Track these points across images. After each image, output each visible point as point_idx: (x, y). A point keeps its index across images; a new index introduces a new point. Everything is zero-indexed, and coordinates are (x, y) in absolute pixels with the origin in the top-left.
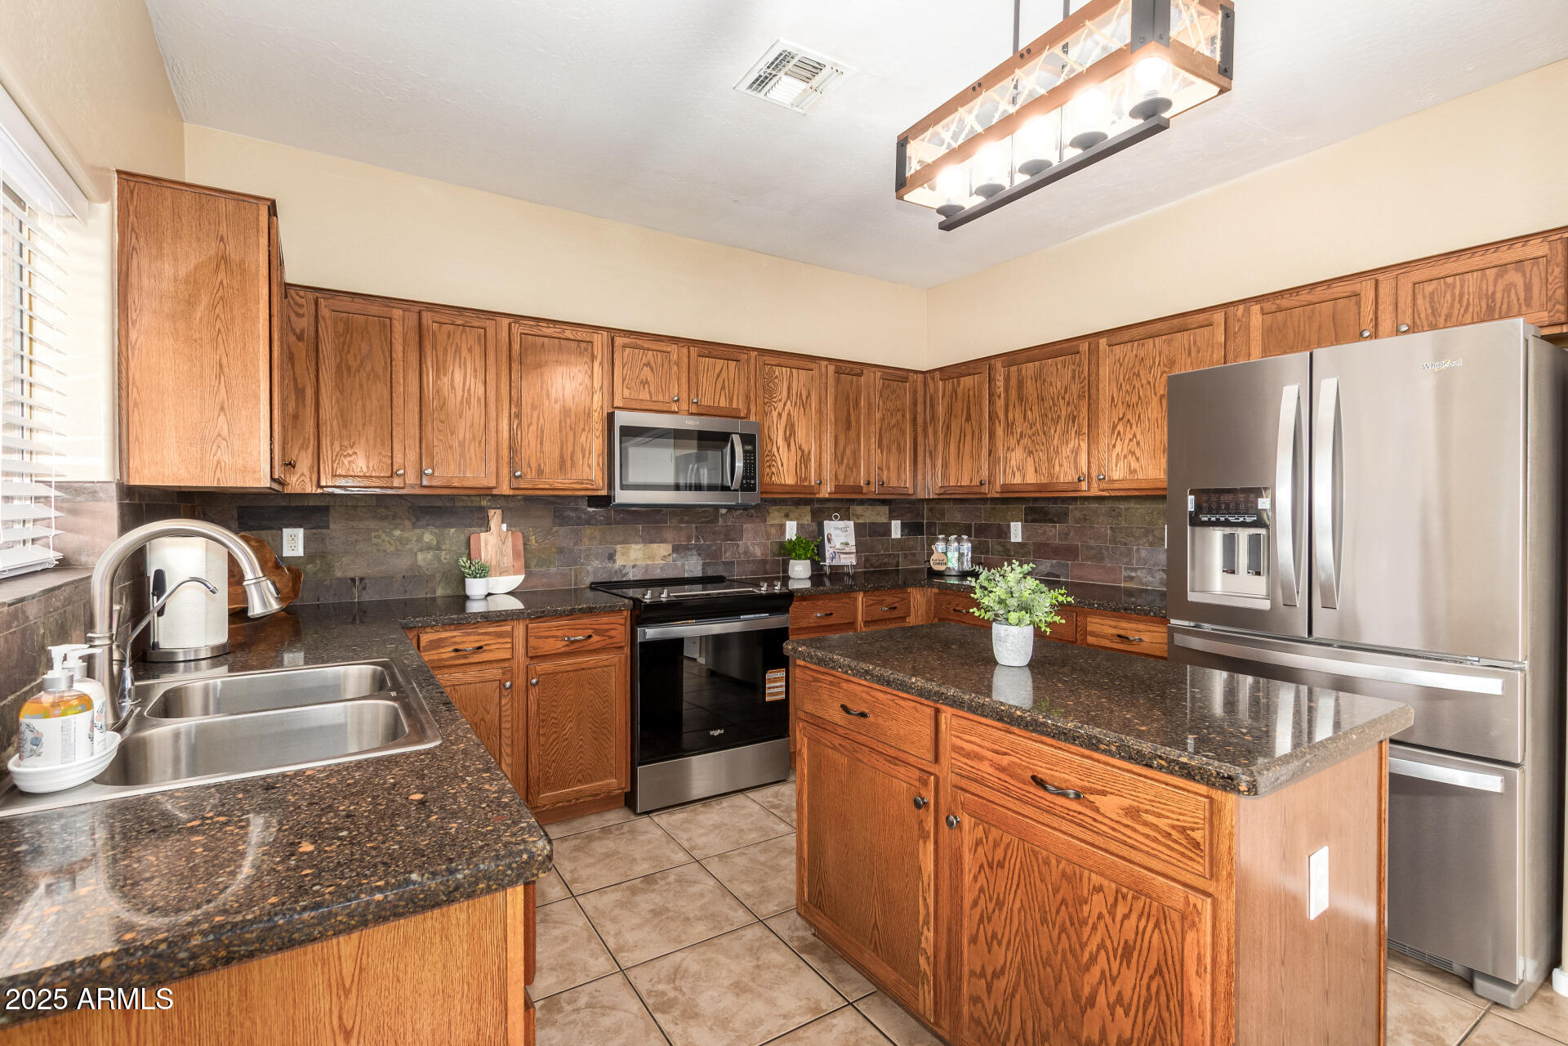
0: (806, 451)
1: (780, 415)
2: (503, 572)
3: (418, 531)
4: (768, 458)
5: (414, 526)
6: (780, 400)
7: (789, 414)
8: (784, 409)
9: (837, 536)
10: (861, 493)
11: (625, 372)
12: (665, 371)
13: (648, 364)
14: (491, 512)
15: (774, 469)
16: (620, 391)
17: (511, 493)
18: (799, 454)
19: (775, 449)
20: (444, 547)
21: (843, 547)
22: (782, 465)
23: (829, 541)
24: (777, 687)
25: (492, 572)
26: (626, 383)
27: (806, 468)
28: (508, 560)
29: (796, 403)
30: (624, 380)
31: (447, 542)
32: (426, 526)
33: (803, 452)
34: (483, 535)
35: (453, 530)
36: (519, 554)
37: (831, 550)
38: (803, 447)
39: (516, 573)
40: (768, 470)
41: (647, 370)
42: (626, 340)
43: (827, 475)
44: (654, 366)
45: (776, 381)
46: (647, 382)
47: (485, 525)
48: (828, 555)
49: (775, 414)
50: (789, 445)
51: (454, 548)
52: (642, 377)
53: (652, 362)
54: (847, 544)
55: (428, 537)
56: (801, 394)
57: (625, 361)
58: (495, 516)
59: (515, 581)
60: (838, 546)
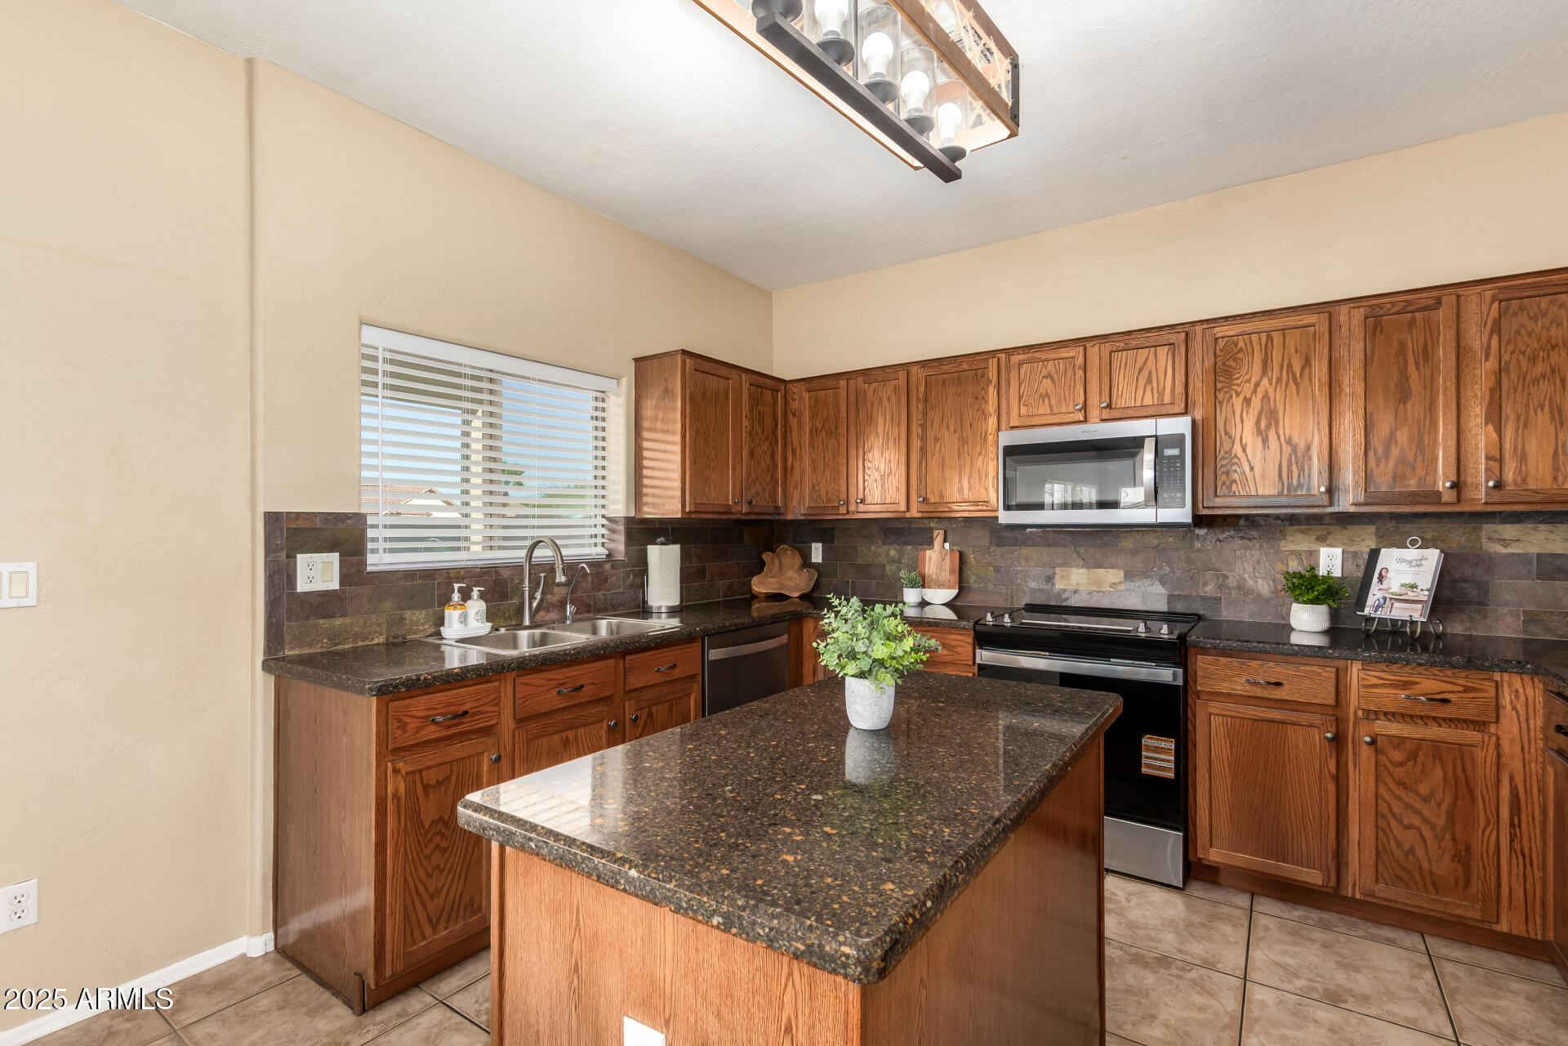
0: (1302, 446)
1: (1247, 401)
2: (941, 585)
3: (886, 547)
4: (1225, 462)
5: (884, 543)
6: (1248, 381)
7: (1266, 396)
8: (1255, 391)
9: (1398, 572)
10: (1439, 503)
11: (1022, 389)
12: (1068, 377)
13: (1049, 376)
14: (936, 533)
15: (1235, 476)
16: (1016, 409)
17: (920, 515)
18: (1287, 450)
19: (1237, 449)
20: (903, 561)
21: (1403, 590)
22: (1252, 469)
23: (1381, 579)
24: (1160, 760)
25: (932, 585)
26: (1023, 400)
27: (1301, 469)
28: (946, 575)
29: (1279, 380)
30: (1020, 398)
31: (906, 556)
32: (891, 544)
33: (1294, 448)
34: (928, 552)
35: (909, 547)
36: (955, 572)
37: (1379, 595)
38: (1295, 440)
39: (950, 587)
40: (1224, 477)
41: (1047, 382)
42: (1022, 357)
43: (1349, 477)
44: (1055, 376)
45: (1240, 355)
46: (1047, 395)
47: (930, 543)
48: (1371, 601)
49: (1238, 402)
50: (1265, 441)
51: (910, 562)
52: (1042, 390)
53: (1053, 373)
54: (1413, 587)
55: (893, 553)
56: (1290, 366)
57: (1022, 377)
58: (939, 536)
59: (949, 594)
60: (1395, 588)
